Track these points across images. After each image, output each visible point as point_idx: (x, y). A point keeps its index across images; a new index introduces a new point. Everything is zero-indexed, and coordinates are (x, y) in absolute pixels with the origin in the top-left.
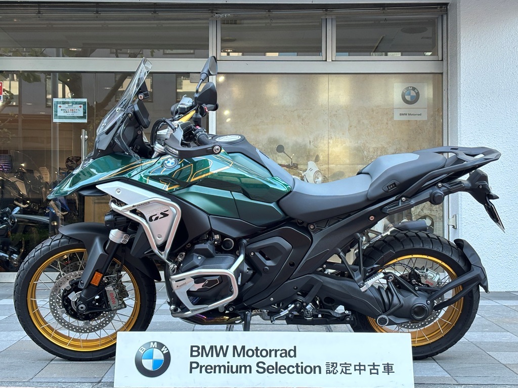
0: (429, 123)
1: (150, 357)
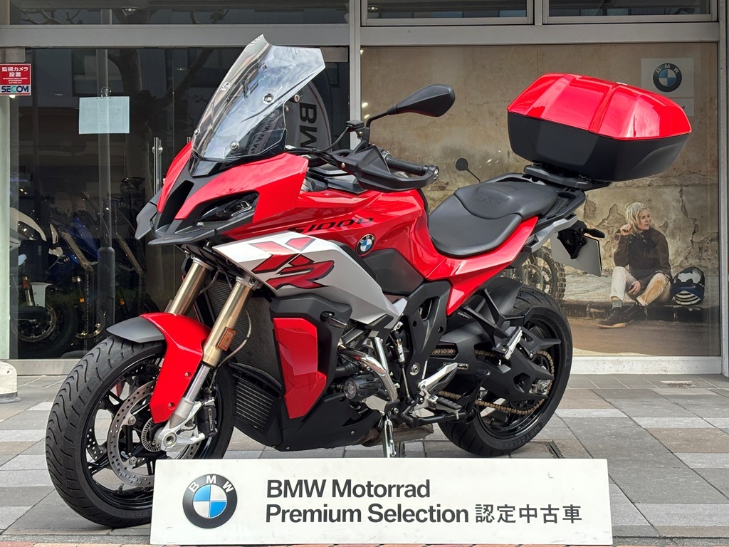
0: (697, 121)
1: (206, 497)
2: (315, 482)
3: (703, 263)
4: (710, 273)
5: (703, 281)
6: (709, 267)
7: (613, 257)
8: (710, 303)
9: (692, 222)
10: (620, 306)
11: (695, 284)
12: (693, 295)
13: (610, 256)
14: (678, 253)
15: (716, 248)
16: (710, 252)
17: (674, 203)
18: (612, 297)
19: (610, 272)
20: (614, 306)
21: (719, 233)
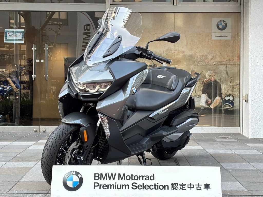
0: (232, 41)
1: (71, 180)
2: (112, 174)
3: (234, 93)
4: (236, 97)
5: (234, 99)
6: (236, 95)
7: (201, 91)
8: (236, 108)
9: (230, 78)
10: (204, 108)
11: (231, 101)
12: (230, 105)
13: (200, 90)
14: (225, 89)
15: (239, 88)
16: (236, 89)
17: (224, 71)
18: (201, 105)
19: (200, 96)
20: (201, 108)
21: (240, 82)
